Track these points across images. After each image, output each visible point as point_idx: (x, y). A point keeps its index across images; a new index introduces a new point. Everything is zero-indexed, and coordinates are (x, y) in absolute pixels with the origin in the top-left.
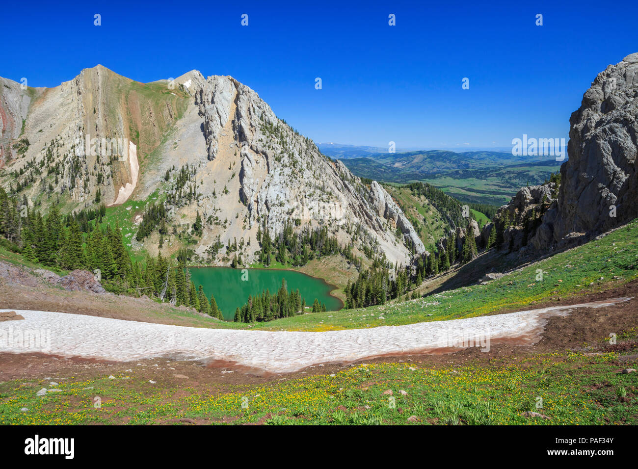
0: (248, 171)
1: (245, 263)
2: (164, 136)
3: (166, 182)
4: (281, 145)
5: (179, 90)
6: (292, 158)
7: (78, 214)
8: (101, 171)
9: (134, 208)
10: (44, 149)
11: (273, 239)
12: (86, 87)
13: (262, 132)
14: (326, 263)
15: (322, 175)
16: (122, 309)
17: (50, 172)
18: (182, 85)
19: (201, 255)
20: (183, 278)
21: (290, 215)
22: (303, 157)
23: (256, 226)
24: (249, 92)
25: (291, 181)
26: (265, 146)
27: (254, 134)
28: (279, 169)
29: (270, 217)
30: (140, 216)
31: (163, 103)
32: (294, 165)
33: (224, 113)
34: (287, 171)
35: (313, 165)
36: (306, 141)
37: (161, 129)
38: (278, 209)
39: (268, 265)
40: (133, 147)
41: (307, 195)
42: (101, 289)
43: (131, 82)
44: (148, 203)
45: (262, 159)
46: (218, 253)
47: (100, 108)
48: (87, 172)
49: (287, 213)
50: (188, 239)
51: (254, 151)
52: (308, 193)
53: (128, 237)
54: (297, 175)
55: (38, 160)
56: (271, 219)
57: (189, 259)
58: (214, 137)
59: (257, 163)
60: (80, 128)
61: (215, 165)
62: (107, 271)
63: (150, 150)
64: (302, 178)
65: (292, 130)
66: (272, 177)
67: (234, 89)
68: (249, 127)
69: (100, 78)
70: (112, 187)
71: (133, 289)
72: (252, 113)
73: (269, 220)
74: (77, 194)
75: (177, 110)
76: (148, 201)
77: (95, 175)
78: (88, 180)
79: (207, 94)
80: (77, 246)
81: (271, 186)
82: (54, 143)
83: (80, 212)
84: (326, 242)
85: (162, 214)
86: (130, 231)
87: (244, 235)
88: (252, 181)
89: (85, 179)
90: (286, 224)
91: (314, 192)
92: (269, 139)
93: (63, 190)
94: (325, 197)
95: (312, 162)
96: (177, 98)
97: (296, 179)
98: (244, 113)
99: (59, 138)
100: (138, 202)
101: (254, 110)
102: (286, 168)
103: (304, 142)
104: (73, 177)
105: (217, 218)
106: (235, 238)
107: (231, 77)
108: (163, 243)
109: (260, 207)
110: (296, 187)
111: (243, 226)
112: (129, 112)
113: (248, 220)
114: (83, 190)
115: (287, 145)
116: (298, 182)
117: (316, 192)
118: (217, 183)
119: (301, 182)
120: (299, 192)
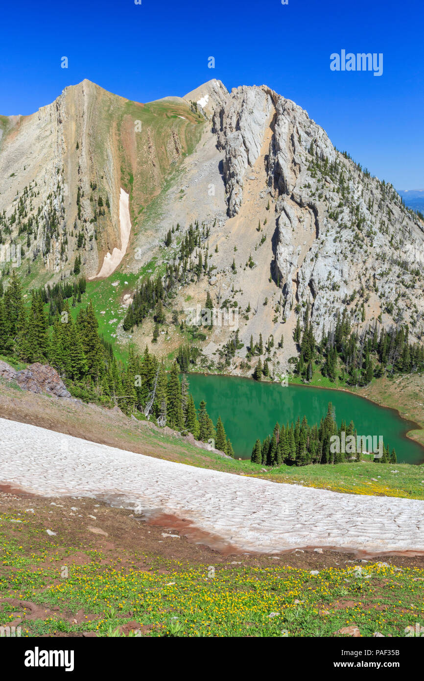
0: (286, 234)
1: (274, 373)
2: (166, 181)
3: (166, 248)
4: (340, 194)
5: (190, 112)
6: (356, 215)
7: (52, 288)
8: (83, 230)
9: (122, 283)
10: (15, 200)
11: (318, 340)
12: (67, 113)
13: (309, 173)
14: (402, 384)
15: (405, 243)
16: (83, 423)
17: (22, 231)
18: (195, 104)
19: (211, 357)
20: (178, 389)
21: (348, 304)
22: (375, 213)
23: (293, 320)
24: (293, 110)
25: (351, 251)
26: (313, 195)
27: (298, 176)
28: (334, 232)
29: (316, 306)
30: (129, 296)
31: (167, 132)
32: (358, 226)
33: (253, 144)
34: (347, 235)
35: (390, 226)
36: (382, 186)
37: (163, 169)
38: (328, 294)
39: (308, 380)
40: (124, 197)
41: (377, 273)
42: (65, 392)
43: (126, 103)
44: (141, 277)
45: (308, 215)
46: (234, 356)
47: (85, 141)
48: (65, 231)
49: (344, 302)
50: (193, 332)
51: (296, 202)
52: (379, 271)
53: (113, 324)
54: (362, 241)
55: (9, 215)
56: (317, 309)
57: (193, 362)
58: (237, 182)
59: (300, 221)
60: (59, 170)
61: (237, 224)
62: (75, 369)
63: (146, 201)
64: (371, 246)
65: (359, 168)
66: (322, 243)
67: (271, 106)
68: (290, 165)
69: (86, 98)
70: (95, 253)
71: (107, 396)
72: (296, 143)
73: (314, 311)
74: (51, 261)
75: (187, 141)
76: (141, 274)
77: (74, 235)
78: (66, 243)
79: (230, 115)
80: (39, 331)
81: (320, 258)
82: (27, 192)
83: (55, 286)
84: (405, 350)
85: (159, 294)
86: (116, 316)
87: (275, 331)
88: (291, 249)
89: (63, 240)
90: (341, 318)
91: (390, 270)
92: (321, 183)
93: (35, 256)
94: (407, 278)
95: (389, 220)
96: (186, 124)
97: (361, 248)
98: (284, 143)
99: (33, 184)
100: (128, 276)
101: (300, 138)
102: (345, 231)
103: (377, 188)
104: (48, 237)
105: (236, 304)
106: (260, 335)
107: (266, 88)
108: (159, 335)
109: (301, 290)
110: (360, 261)
111: (273, 318)
112: (121, 146)
113: (282, 309)
114: (59, 256)
115: (349, 193)
116: (363, 253)
117: (393, 270)
118: (239, 251)
119: (368, 253)
120: (364, 268)
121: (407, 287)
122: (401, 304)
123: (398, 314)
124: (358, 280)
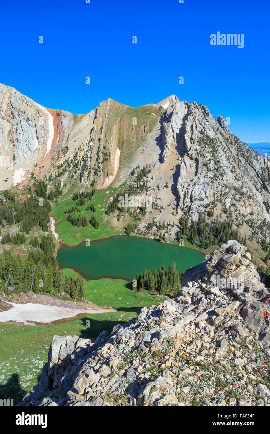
0: (183, 172)
1: (167, 239)
2: (138, 144)
3: (132, 176)
4: (211, 154)
5: (158, 111)
6: (217, 164)
7: (81, 193)
8: (98, 167)
9: (110, 192)
10: (74, 152)
11: (189, 224)
13: (198, 143)
17: (74, 166)
18: (161, 107)
19: (142, 229)
21: (207, 208)
23: (180, 214)
25: (212, 182)
26: (198, 154)
27: (193, 145)
28: (205, 172)
29: (192, 208)
30: (112, 198)
32: (217, 170)
33: (177, 129)
34: (211, 174)
37: (137, 139)
40: (118, 151)
41: (222, 193)
44: (119, 190)
45: (194, 164)
46: (151, 229)
47: (104, 127)
48: (90, 167)
49: (205, 207)
50: (136, 217)
51: (190, 157)
52: (223, 193)
53: (103, 211)
54: (218, 178)
55: (70, 159)
56: (192, 210)
57: (133, 231)
58: (167, 147)
59: (190, 167)
60: (92, 139)
61: (164, 166)
63: (128, 154)
64: (222, 180)
66: (198, 178)
67: (186, 110)
68: (190, 139)
70: (101, 178)
72: (194, 129)
74: (83, 180)
75: (149, 126)
76: (120, 188)
77: (94, 169)
78: (90, 172)
81: (196, 185)
86: (105, 207)
87: (172, 219)
88: (184, 180)
90: (201, 215)
91: (229, 192)
92: (203, 149)
93: (77, 178)
94: (237, 196)
97: (216, 181)
98: (188, 129)
100: (114, 188)
101: (196, 126)
102: (210, 172)
104: (83, 170)
105: (157, 205)
106: (164, 220)
107: (186, 102)
108: (120, 217)
109: (186, 200)
110: (216, 187)
111: (172, 212)
112: (120, 129)
113: (176, 208)
114: (87, 178)
115: (216, 153)
116: (217, 184)
117: (231, 192)
118: (163, 179)
119: (220, 183)
120: (217, 190)
121: (236, 201)
122: (232, 209)
123: (230, 214)
124: (213, 196)
